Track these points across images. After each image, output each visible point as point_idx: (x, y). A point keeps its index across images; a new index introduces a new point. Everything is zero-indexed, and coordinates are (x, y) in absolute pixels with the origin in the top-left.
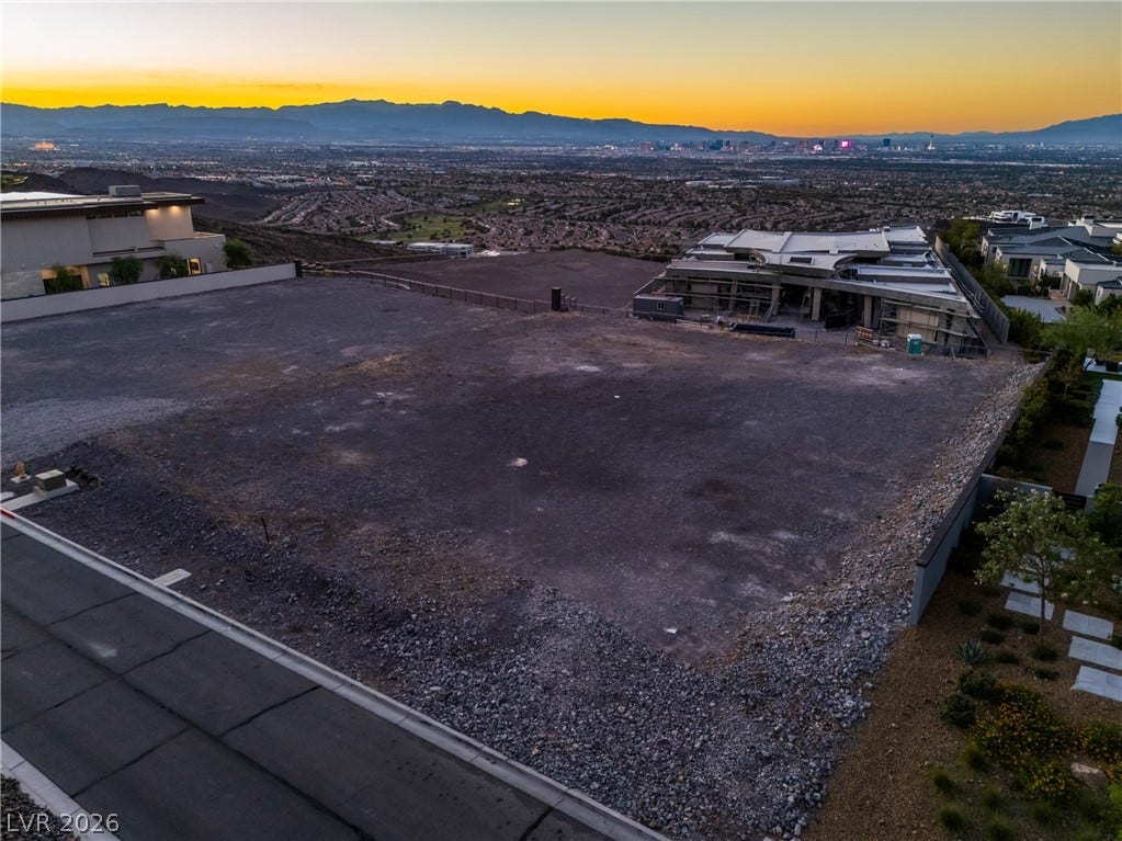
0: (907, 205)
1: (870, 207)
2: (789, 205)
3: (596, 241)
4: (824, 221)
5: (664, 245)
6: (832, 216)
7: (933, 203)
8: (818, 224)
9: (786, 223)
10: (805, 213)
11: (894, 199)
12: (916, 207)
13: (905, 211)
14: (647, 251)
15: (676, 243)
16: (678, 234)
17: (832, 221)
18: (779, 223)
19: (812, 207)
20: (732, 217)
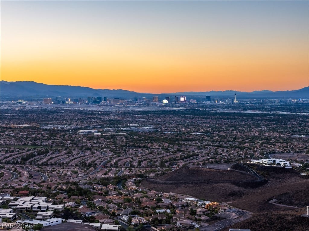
0: (221, 146)
1: (199, 148)
2: (148, 148)
3: (21, 181)
4: (170, 160)
5: (68, 183)
6: (175, 156)
7: (237, 144)
8: (167, 162)
9: (146, 162)
10: (158, 154)
11: (213, 142)
12: (227, 147)
13: (220, 151)
14: (56, 188)
15: (75, 180)
16: (76, 173)
17: (175, 159)
18: (142, 161)
19: (163, 149)
20: (111, 158)
